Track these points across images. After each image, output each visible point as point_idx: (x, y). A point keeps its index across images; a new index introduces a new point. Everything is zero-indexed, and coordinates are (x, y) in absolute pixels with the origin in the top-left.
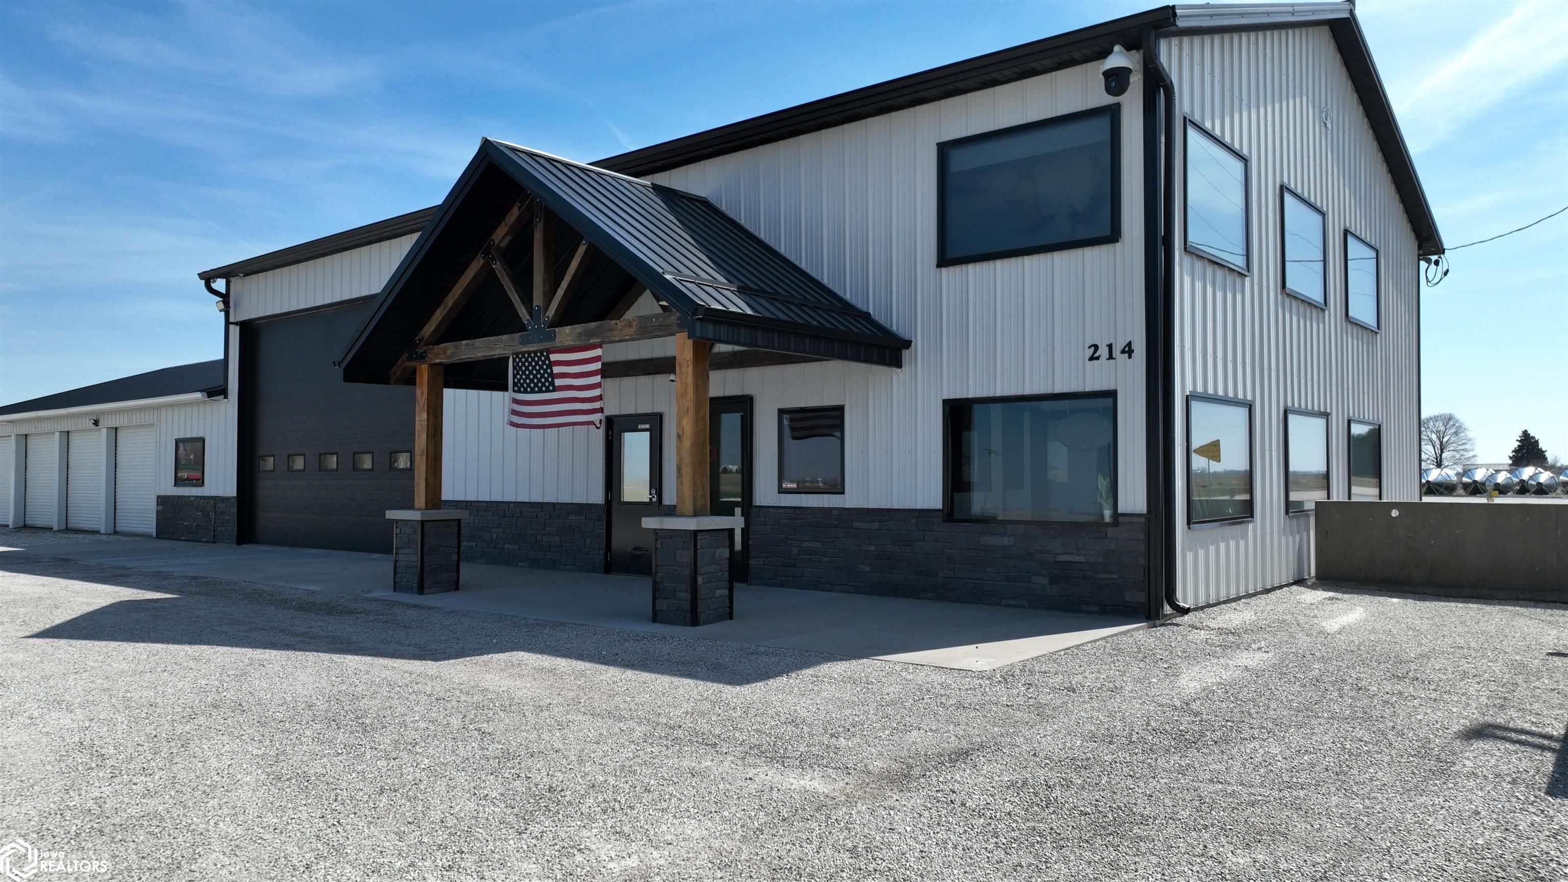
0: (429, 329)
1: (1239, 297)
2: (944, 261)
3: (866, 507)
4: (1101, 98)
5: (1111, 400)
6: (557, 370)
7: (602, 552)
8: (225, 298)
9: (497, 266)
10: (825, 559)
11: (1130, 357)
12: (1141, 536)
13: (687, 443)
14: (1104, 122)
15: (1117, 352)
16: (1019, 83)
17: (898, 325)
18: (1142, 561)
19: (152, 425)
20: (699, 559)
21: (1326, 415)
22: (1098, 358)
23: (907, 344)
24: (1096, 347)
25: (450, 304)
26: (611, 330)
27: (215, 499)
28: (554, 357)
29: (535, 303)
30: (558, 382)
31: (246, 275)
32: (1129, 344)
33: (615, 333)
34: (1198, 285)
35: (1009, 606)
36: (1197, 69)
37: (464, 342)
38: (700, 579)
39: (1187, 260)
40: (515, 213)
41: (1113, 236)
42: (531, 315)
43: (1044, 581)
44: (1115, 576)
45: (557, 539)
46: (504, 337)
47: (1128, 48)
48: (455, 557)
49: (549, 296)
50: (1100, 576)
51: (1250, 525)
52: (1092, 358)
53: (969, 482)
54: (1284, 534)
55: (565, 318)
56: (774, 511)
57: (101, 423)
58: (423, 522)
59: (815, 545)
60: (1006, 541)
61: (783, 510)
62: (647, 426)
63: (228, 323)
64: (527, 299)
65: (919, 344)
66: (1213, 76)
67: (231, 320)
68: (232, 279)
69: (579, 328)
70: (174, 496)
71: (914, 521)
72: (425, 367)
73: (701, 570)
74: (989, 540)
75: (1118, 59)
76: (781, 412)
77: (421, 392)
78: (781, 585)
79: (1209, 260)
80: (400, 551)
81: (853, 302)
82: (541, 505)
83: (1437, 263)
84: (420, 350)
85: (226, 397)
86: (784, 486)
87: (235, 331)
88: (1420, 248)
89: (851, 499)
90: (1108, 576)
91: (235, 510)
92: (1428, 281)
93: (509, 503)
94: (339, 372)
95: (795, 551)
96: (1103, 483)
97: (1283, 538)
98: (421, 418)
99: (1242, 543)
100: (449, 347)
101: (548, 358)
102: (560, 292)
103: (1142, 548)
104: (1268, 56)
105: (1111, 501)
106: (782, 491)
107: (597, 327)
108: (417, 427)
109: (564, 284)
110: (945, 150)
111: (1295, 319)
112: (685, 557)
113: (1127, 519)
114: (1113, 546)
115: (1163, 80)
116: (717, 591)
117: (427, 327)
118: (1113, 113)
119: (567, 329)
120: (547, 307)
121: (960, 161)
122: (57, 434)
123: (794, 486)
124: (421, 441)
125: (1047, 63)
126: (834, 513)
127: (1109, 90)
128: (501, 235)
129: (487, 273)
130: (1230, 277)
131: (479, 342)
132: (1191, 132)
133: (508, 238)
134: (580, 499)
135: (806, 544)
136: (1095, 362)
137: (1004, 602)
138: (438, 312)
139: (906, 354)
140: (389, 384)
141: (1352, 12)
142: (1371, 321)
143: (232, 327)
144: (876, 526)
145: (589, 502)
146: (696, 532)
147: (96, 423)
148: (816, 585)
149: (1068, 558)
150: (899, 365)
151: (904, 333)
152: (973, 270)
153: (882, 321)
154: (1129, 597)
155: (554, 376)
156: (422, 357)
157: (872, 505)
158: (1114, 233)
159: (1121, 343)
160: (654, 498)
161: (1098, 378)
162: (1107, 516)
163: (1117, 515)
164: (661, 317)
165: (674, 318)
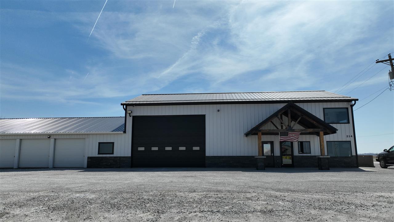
3: (315, 155)
9: (280, 119)
10: (308, 163)
28: (289, 133)
57: (51, 137)
61: (300, 156)
62: (270, 143)
68: (129, 106)
70: (98, 157)
76: (299, 142)
85: (125, 132)
89: (312, 154)
91: (130, 160)
95: (303, 162)
96: (349, 152)
105: (351, 154)
106: (299, 153)
110: (324, 109)
118: (347, 108)
121: (326, 111)
126: (309, 156)
128: (280, 114)
149: (346, 161)
158: (349, 123)
159: (351, 135)
160: (272, 155)
161: (348, 139)
162: (350, 156)
163: (352, 156)
164: (317, 129)
165: (320, 129)
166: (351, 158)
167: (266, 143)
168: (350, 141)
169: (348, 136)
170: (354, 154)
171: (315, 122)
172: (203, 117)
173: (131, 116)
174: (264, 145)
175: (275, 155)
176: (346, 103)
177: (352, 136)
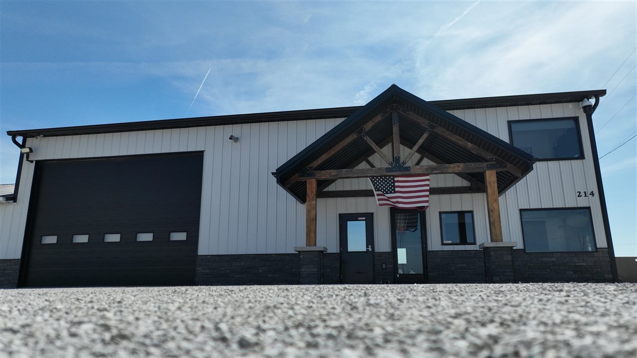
0: (317, 163)
4: (570, 114)
5: (587, 210)
6: (396, 184)
7: (338, 275)
9: (366, 138)
11: (593, 196)
14: (572, 122)
15: (588, 194)
16: (538, 105)
18: (609, 264)
24: (580, 193)
26: (446, 168)
28: (396, 179)
29: (396, 155)
30: (397, 189)
32: (592, 192)
33: (449, 169)
40: (379, 117)
56: (441, 252)
60: (553, 259)
61: (445, 252)
62: (364, 218)
67: (27, 159)
68: (29, 138)
72: (314, 180)
74: (546, 259)
76: (441, 213)
84: (308, 172)
85: (15, 202)
86: (444, 242)
90: (596, 270)
91: (17, 267)
95: (453, 268)
98: (312, 203)
101: (393, 179)
103: (609, 259)
105: (594, 244)
107: (438, 166)
109: (415, 148)
110: (510, 123)
113: (601, 250)
114: (597, 259)
118: (576, 119)
119: (418, 167)
121: (517, 128)
123: (450, 242)
126: (472, 252)
128: (369, 126)
131: (355, 170)
136: (580, 197)
138: (325, 155)
143: (26, 162)
149: (581, 264)
155: (395, 187)
158: (582, 157)
159: (589, 192)
160: (370, 249)
161: (582, 202)
162: (590, 249)
163: (596, 248)
164: (477, 164)
165: (484, 164)
166: (595, 253)
167: (354, 217)
168: (589, 208)
169: (583, 194)
170: (602, 243)
171: (470, 145)
172: (197, 158)
173: (32, 162)
174: (348, 222)
175: (376, 250)
176: (570, 105)
177: (592, 194)
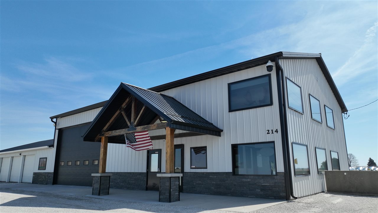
0: (105, 128)
1: (302, 119)
2: (231, 110)
3: (213, 172)
4: (266, 72)
5: (273, 143)
6: (136, 137)
7: (145, 185)
8: (56, 123)
9: (123, 113)
10: (202, 186)
11: (277, 133)
12: (283, 178)
13: (169, 154)
14: (267, 78)
15: (274, 132)
16: (246, 70)
17: (220, 126)
18: (284, 185)
19: (34, 155)
20: (171, 184)
21: (325, 149)
22: (269, 133)
23: (222, 131)
24: (269, 131)
25: (111, 122)
26: (150, 127)
27: (48, 173)
28: (135, 134)
29: (132, 121)
30: (137, 140)
31: (61, 117)
32: (277, 130)
33: (151, 128)
34: (292, 116)
35: (250, 197)
36: (288, 66)
37: (114, 131)
38: (171, 190)
39: (289, 110)
40: (128, 100)
41: (271, 104)
42: (130, 124)
43: (259, 190)
44: (277, 189)
45: (134, 182)
46: (124, 129)
47: (272, 61)
48: (108, 186)
49: (135, 119)
50: (273, 189)
51: (310, 176)
52: (268, 133)
53: (238, 166)
54: (318, 179)
55: (139, 124)
56: (189, 173)
57: (21, 155)
58: (101, 177)
59: (200, 182)
60: (249, 180)
61: (191, 173)
62: (158, 152)
63: (56, 129)
64: (130, 120)
65: (225, 131)
66: (291, 68)
67: (57, 128)
68: (58, 118)
69: (142, 127)
70: (38, 173)
71: (225, 175)
72: (104, 137)
73: (172, 187)
74: (244, 180)
75: (270, 63)
76: (191, 148)
77: (102, 144)
78: (191, 193)
79: (294, 110)
80: (95, 184)
81: (209, 121)
82: (130, 173)
83: (346, 114)
84: (103, 133)
85: (53, 147)
86: (192, 167)
87: (57, 131)
88: (342, 110)
89: (209, 170)
90: (275, 189)
91: (53, 176)
92: (345, 118)
93: (122, 173)
94: (82, 139)
95: (195, 184)
96: (273, 165)
97: (318, 180)
98: (102, 150)
99: (308, 181)
100: (110, 132)
101: (134, 134)
102: (138, 118)
103: (284, 181)
104: (303, 65)
105: (275, 169)
106: (191, 168)
107: (146, 126)
108: (101, 152)
109: (139, 116)
110: (230, 85)
111: (315, 125)
112: (168, 184)
113: (279, 174)
114: (276, 181)
115: (280, 68)
116: (176, 193)
117: (105, 127)
118: (269, 76)
119: (139, 127)
120: (134, 122)
121: (233, 87)
122: (10, 157)
123: (194, 167)
124: (102, 156)
125: (253, 65)
126: (205, 173)
127: (268, 70)
128: (124, 105)
129: (120, 114)
130: (299, 114)
131: (117, 131)
132: (288, 80)
133: (126, 106)
134: (140, 171)
135: (197, 182)
136: (269, 134)
137: (249, 196)
138: (108, 124)
139: (222, 133)
140: (94, 142)
141: (321, 56)
142: (332, 127)
143: (56, 130)
144: (215, 177)
145: (143, 172)
146: (170, 177)
147: (20, 154)
148: (200, 193)
149: (265, 184)
150: (220, 136)
151: (221, 128)
152: (237, 113)
153: (216, 125)
154: (281, 194)
155: (136, 139)
156: (103, 135)
157: (214, 171)
159: (275, 129)
160: (159, 171)
161: (269, 138)
163: (276, 173)
164: (162, 124)
165: (166, 124)
